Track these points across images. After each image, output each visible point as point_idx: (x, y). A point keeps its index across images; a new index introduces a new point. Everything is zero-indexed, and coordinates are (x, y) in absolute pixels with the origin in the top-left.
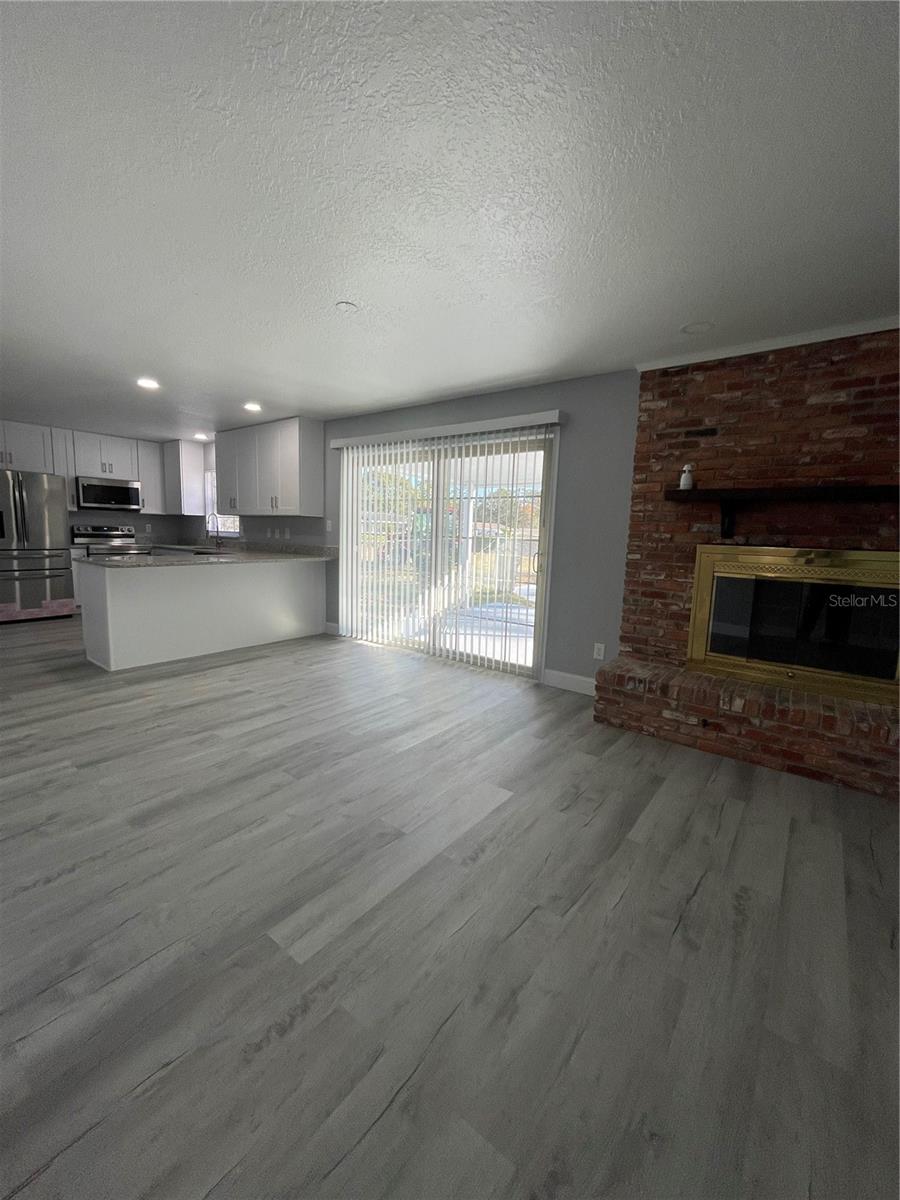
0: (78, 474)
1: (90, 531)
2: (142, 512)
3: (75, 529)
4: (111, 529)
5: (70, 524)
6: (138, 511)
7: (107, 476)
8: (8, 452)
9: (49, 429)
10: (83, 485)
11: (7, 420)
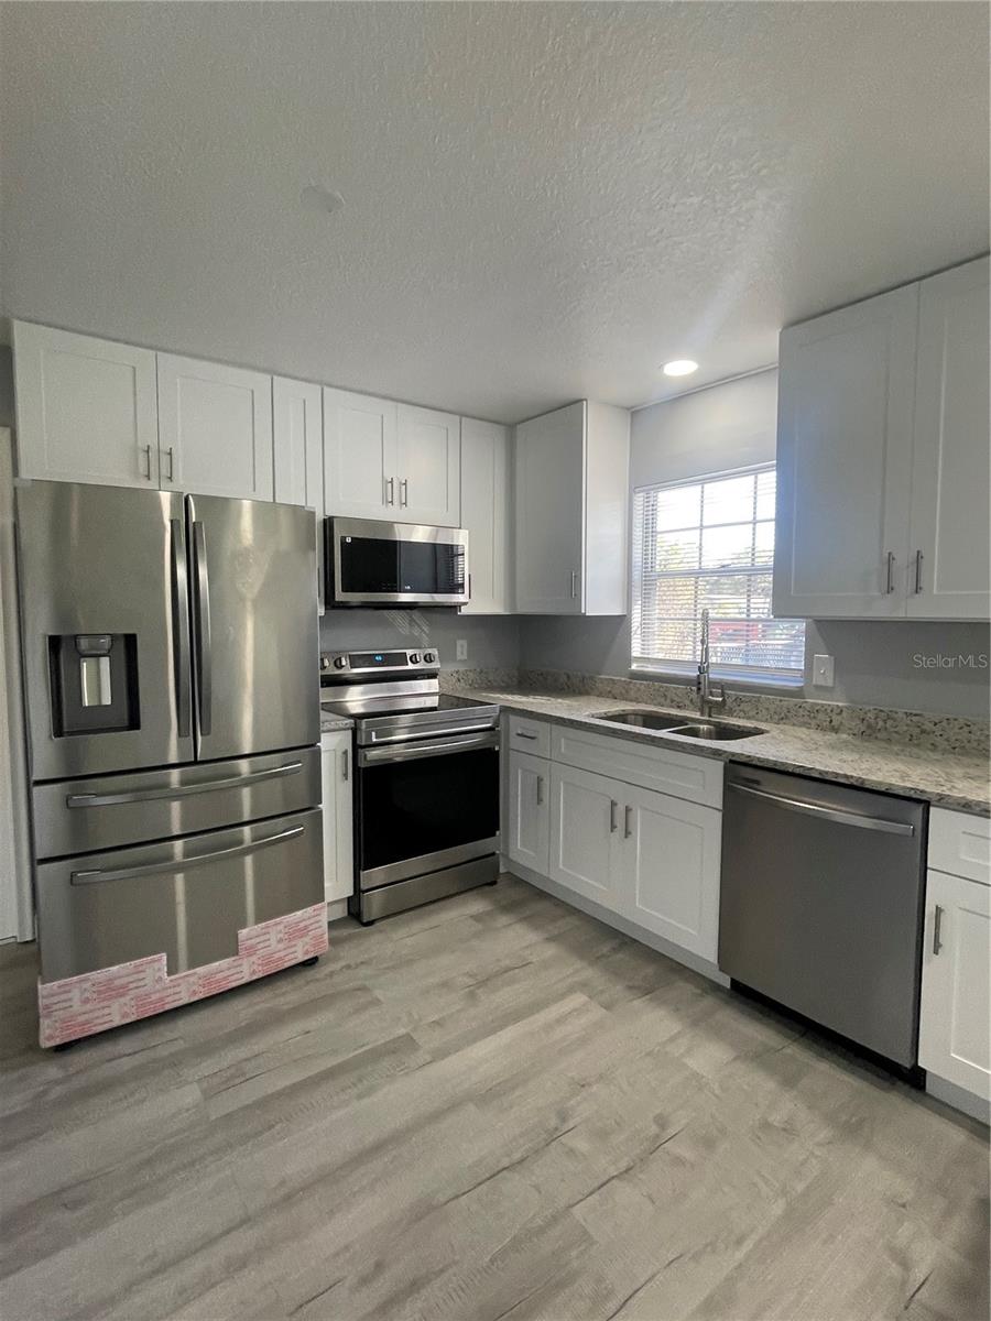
0: (330, 513)
1: (348, 669)
2: (465, 610)
4: (389, 659)
7: (396, 514)
8: (165, 447)
9: (269, 377)
10: (343, 539)
11: (165, 351)
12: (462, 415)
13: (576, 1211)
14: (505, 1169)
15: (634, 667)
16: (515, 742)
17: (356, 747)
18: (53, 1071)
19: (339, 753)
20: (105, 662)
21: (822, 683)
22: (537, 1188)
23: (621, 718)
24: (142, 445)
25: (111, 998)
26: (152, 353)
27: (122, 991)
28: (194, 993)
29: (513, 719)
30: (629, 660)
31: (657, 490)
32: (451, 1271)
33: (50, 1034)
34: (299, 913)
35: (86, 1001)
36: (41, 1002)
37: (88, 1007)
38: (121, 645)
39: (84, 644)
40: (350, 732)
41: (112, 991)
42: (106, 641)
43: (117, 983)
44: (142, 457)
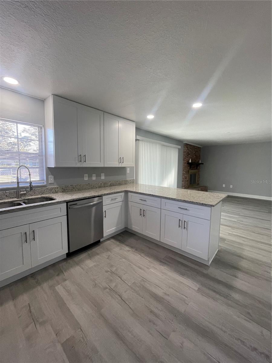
13: (129, 285)
14: (121, 299)
21: (51, 182)
22: (125, 292)
32: (147, 305)
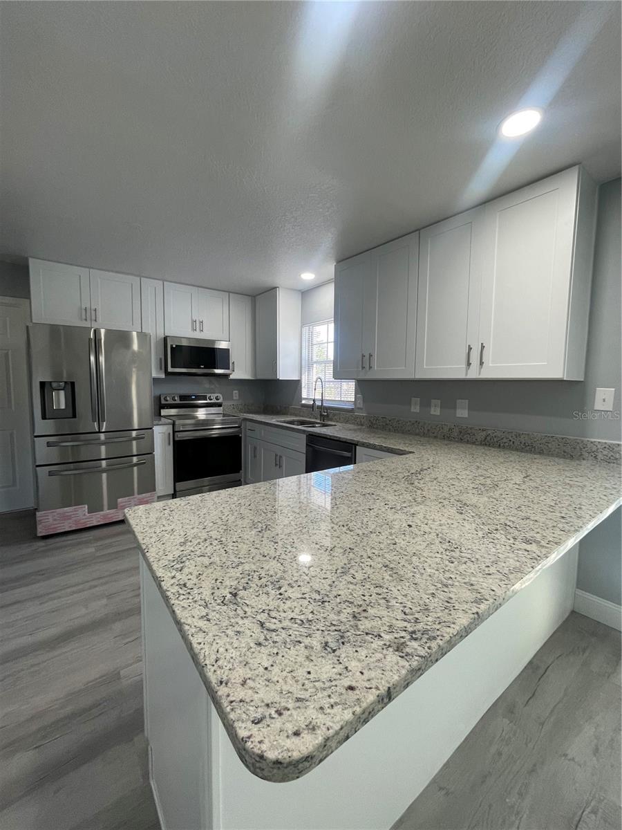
0: (166, 335)
1: (178, 401)
2: (232, 377)
3: (162, 399)
4: (198, 398)
5: (158, 393)
6: (226, 376)
7: (198, 335)
8: (93, 308)
9: (139, 278)
10: (172, 346)
11: (93, 268)
12: (229, 292)
15: (303, 402)
16: (249, 433)
17: (174, 432)
18: (42, 543)
19: (167, 434)
20: (62, 393)
21: (359, 406)
23: (292, 422)
24: (83, 307)
25: (65, 519)
26: (88, 269)
27: (69, 518)
28: (99, 521)
29: (248, 423)
30: (301, 399)
31: (313, 326)
33: (41, 531)
34: (144, 495)
35: (55, 520)
36: (38, 519)
37: (55, 522)
38: (69, 387)
39: (54, 385)
40: (171, 426)
41: (65, 517)
42: (62, 384)
43: (67, 514)
44: (84, 312)
